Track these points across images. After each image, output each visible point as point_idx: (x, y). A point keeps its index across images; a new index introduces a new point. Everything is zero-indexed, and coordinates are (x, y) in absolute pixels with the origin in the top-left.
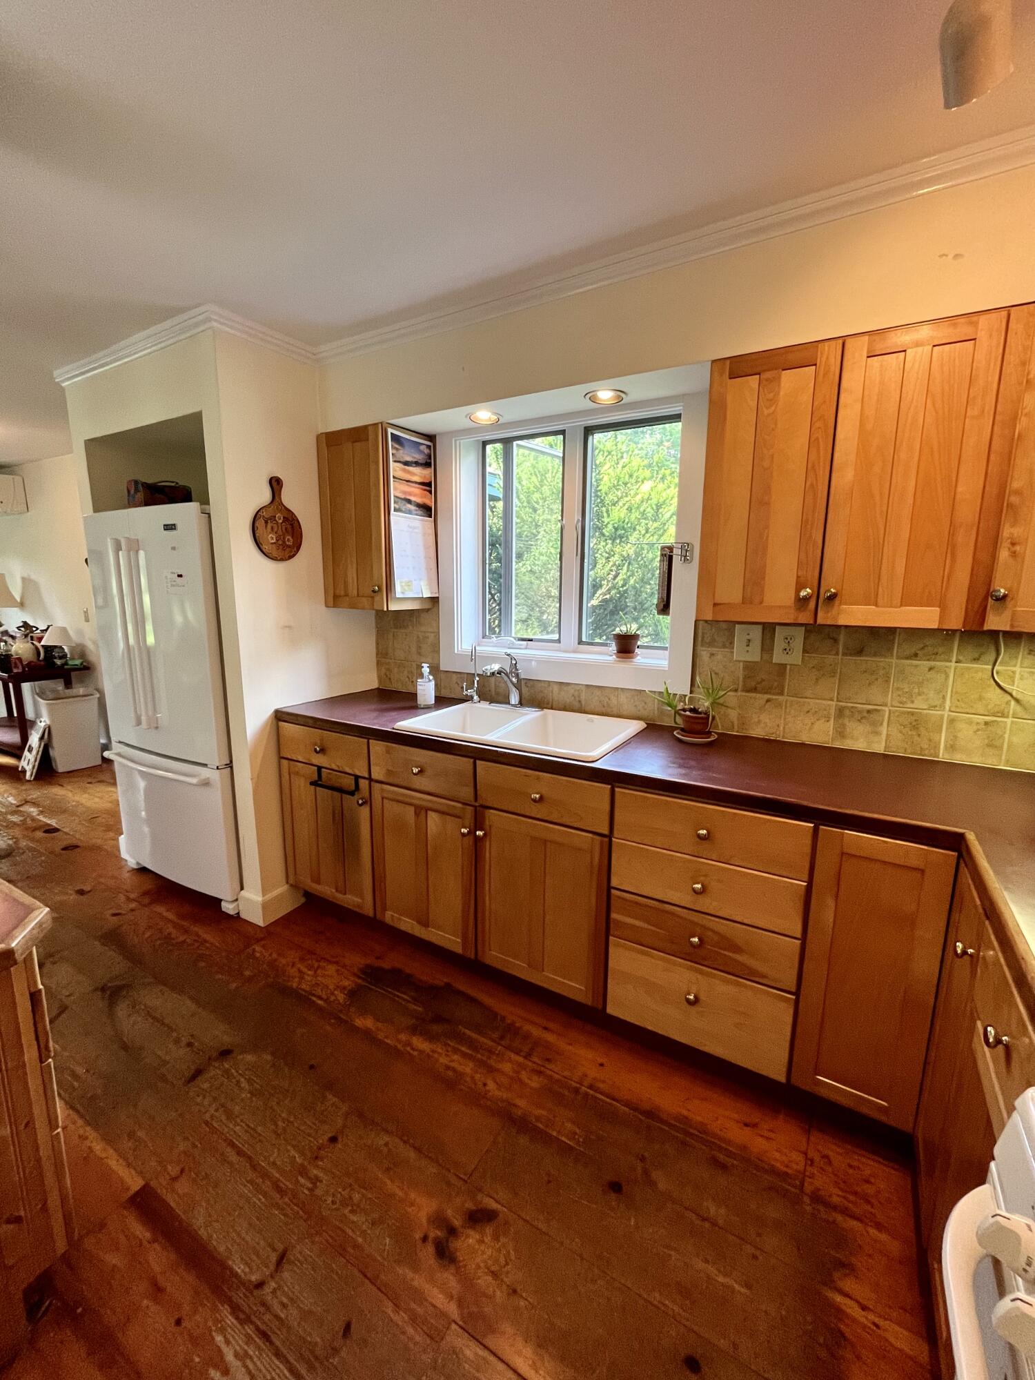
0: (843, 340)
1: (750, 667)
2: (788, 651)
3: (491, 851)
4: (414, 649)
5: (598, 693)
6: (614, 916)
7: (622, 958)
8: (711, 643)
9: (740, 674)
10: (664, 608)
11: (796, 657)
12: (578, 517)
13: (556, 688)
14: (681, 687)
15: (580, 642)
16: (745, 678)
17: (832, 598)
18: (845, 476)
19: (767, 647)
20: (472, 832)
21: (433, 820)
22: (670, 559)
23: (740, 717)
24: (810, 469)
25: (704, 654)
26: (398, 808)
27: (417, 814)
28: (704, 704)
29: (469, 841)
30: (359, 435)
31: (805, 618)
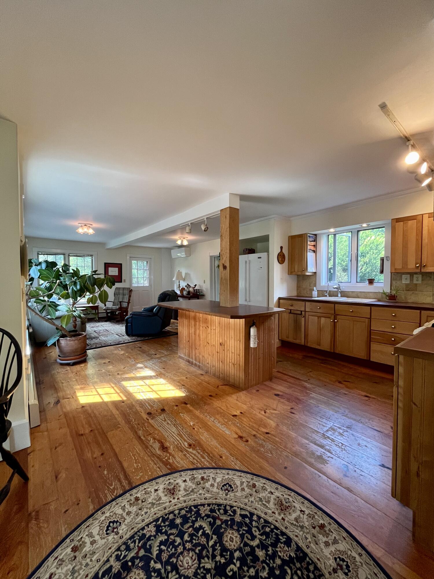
0: (422, 215)
1: (407, 285)
2: (418, 280)
3: (338, 325)
4: (308, 285)
5: (363, 293)
6: (372, 336)
7: (374, 347)
8: (396, 280)
9: (404, 287)
10: (382, 272)
11: (420, 282)
12: (356, 251)
13: (351, 293)
14: (388, 290)
15: (357, 282)
16: (406, 287)
17: (425, 266)
18: (425, 240)
19: (412, 280)
20: (334, 321)
21: (323, 320)
22: (383, 260)
23: (405, 297)
24: (417, 240)
25: (394, 282)
26: (312, 317)
27: (318, 318)
28: (394, 292)
29: (333, 323)
30: (301, 236)
31: (418, 271)
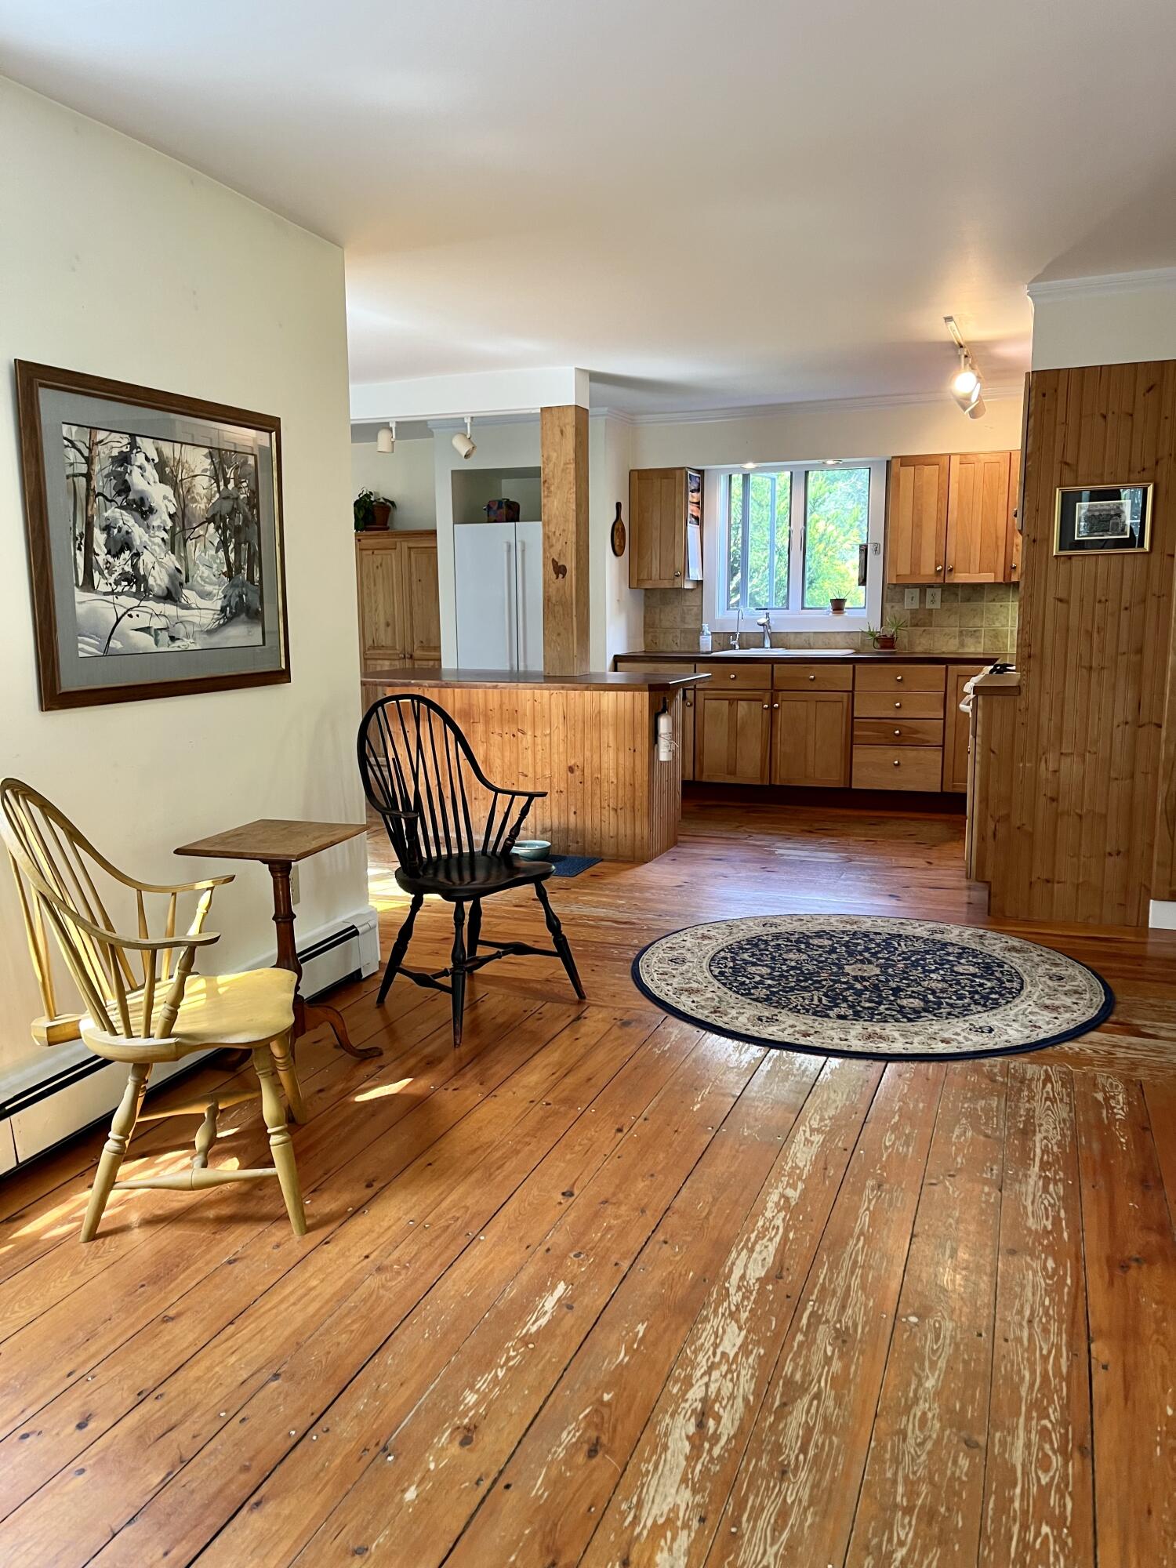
0: (950, 455)
1: (913, 612)
2: (934, 601)
4: (678, 619)
5: (821, 636)
6: (855, 733)
7: (860, 755)
8: (892, 601)
9: (908, 615)
10: (863, 581)
11: (937, 605)
12: (802, 525)
13: (792, 636)
14: (876, 626)
15: (803, 608)
16: (912, 618)
17: (951, 570)
18: (953, 515)
19: (922, 600)
20: (771, 706)
22: (866, 550)
23: (909, 641)
24: (939, 511)
25: (888, 606)
26: (715, 703)
28: (890, 631)
29: (767, 714)
30: (667, 474)
31: (940, 580)
